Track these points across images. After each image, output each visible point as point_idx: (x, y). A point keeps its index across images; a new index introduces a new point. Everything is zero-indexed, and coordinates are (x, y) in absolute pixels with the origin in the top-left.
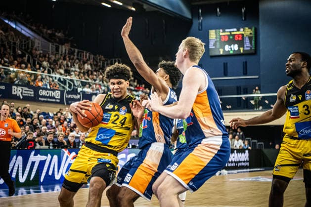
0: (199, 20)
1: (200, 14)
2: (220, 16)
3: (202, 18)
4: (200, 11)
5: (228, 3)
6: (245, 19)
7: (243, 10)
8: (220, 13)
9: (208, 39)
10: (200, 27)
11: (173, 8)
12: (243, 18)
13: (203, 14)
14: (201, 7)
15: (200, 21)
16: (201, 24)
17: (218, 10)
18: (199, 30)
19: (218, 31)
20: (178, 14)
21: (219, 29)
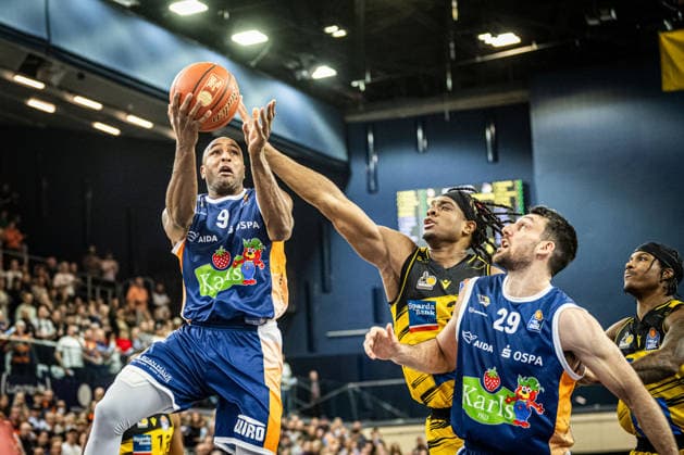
0: (368, 164)
1: (371, 147)
2: (424, 151)
3: (375, 158)
4: (371, 138)
5: (447, 117)
6: (496, 159)
7: (488, 135)
8: (425, 143)
9: (396, 217)
10: (372, 184)
11: (295, 133)
12: (490, 157)
13: (379, 146)
14: (373, 126)
15: (372, 166)
16: (373, 176)
17: (420, 134)
18: (370, 191)
19: (421, 192)
20: (308, 149)
21: (426, 187)
